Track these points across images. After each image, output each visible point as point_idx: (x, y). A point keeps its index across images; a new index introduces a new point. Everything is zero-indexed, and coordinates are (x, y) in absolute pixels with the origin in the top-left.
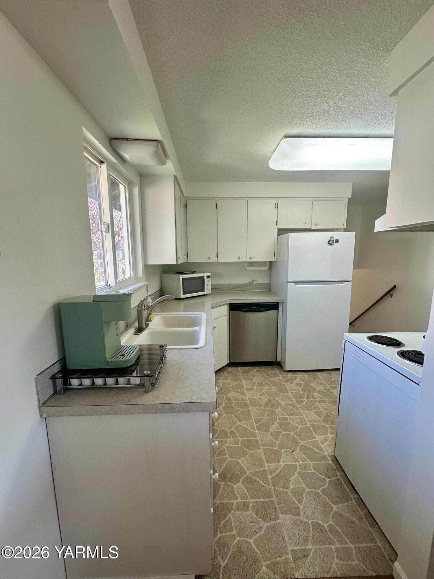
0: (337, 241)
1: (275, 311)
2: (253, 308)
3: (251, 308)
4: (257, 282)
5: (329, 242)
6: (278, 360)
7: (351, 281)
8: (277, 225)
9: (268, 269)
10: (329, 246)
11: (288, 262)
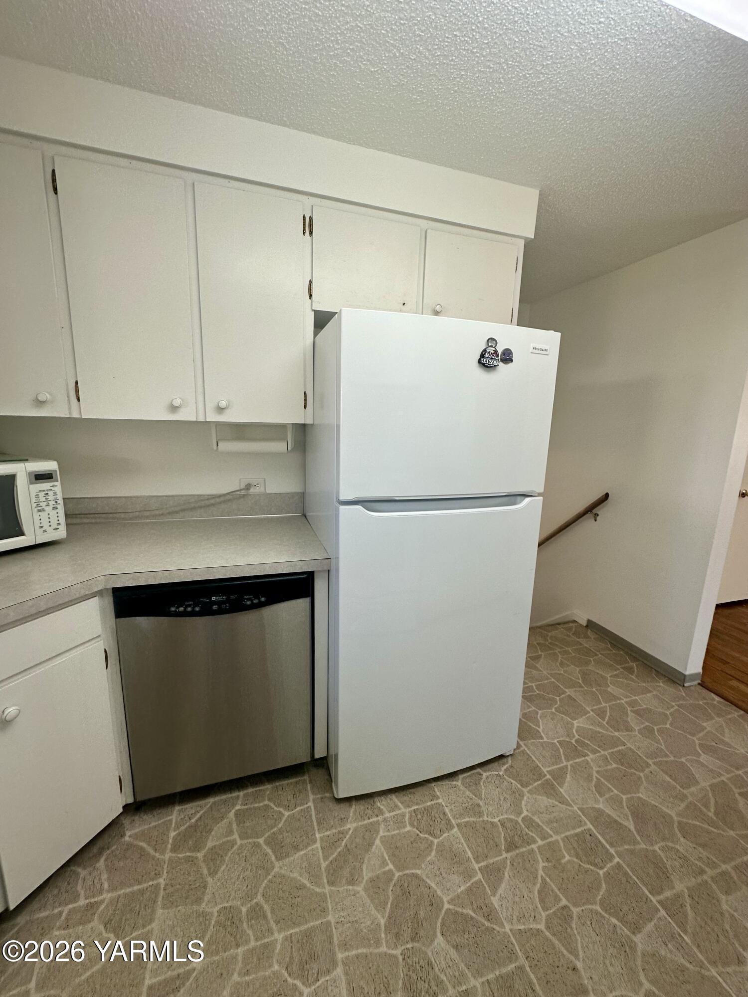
0: (507, 357)
1: (303, 603)
2: (214, 598)
3: (205, 600)
4: (262, 489)
5: (482, 356)
6: (319, 753)
7: (539, 495)
8: (311, 296)
9: (292, 449)
10: (479, 372)
11: (338, 426)
